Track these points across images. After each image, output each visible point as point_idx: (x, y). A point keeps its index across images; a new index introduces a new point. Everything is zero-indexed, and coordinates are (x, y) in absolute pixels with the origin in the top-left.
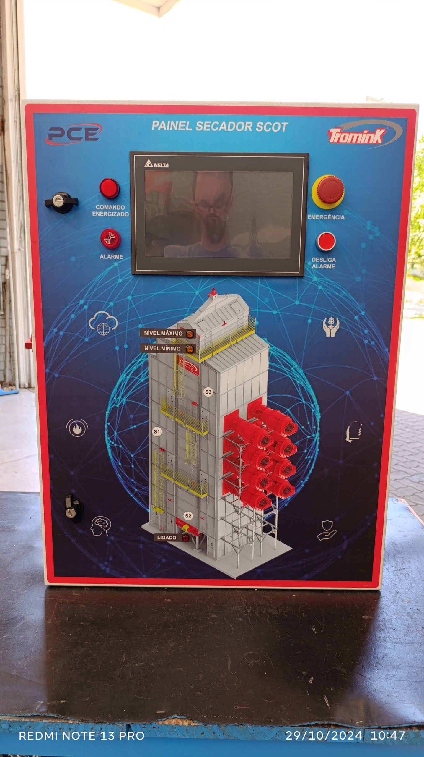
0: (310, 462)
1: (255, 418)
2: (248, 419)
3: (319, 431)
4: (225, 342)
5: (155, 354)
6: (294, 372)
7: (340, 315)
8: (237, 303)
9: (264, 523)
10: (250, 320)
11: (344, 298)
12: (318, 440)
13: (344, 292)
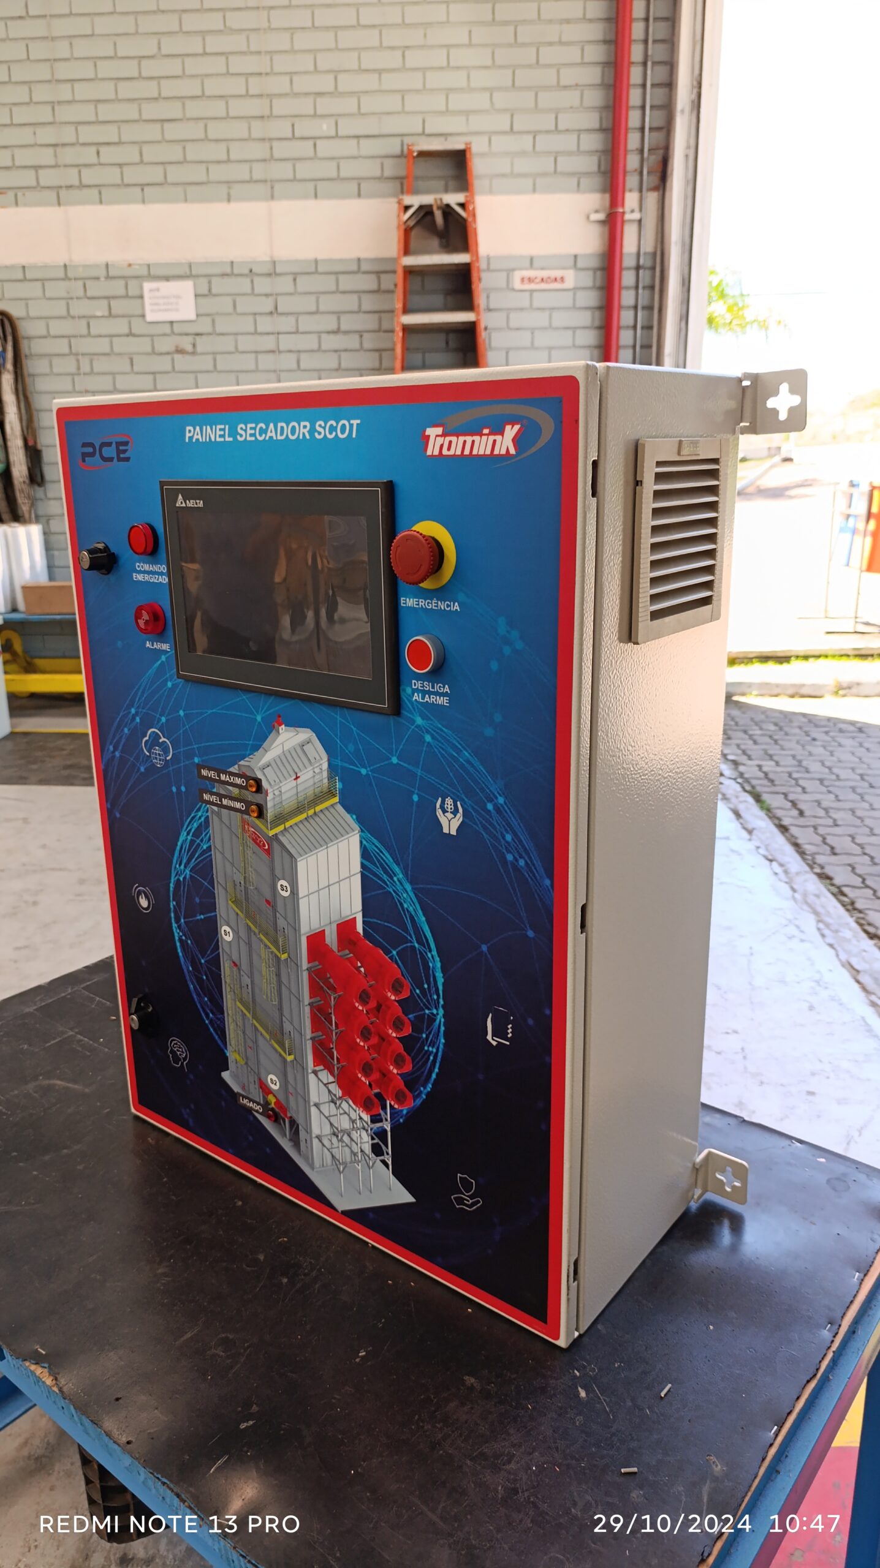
0: (431, 1058)
1: (347, 952)
2: (339, 952)
3: (443, 1007)
4: (299, 809)
5: (215, 808)
6: (399, 887)
7: (463, 796)
8: (310, 744)
9: (373, 1139)
10: (330, 778)
11: (467, 765)
12: (442, 1023)
13: (466, 753)
